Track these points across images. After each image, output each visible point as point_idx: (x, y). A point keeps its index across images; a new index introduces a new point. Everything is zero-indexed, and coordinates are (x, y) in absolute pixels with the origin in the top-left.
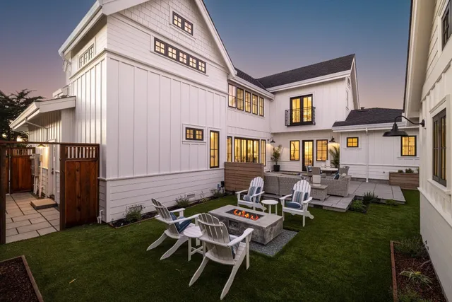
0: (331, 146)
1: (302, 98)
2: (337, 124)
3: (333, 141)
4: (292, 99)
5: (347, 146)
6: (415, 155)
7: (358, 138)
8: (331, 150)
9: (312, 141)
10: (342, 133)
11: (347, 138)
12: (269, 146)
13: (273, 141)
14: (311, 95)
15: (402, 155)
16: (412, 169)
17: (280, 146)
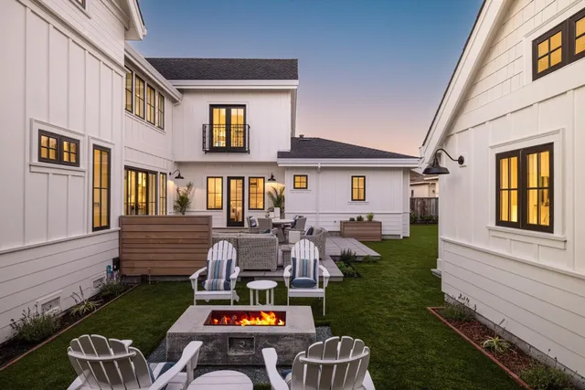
0: (270, 186)
1: (228, 107)
2: (281, 155)
3: (272, 179)
4: (212, 107)
5: (295, 188)
6: (364, 200)
7: (307, 176)
8: (270, 193)
9: (243, 178)
10: (288, 168)
11: (295, 176)
12: (171, 184)
13: (179, 177)
14: (243, 106)
15: (352, 200)
16: (363, 216)
17: (189, 186)
